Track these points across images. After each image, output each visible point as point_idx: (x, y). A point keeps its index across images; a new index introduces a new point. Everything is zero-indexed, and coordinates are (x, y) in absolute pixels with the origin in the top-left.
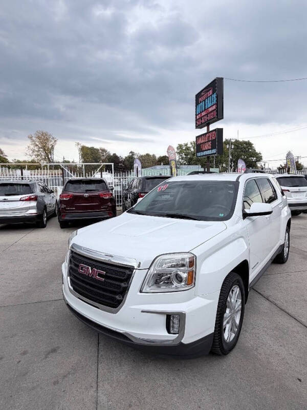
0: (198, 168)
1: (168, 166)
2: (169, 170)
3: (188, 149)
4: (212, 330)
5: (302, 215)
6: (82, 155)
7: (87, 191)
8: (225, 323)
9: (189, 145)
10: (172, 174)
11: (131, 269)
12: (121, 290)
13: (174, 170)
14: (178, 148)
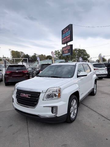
0: (64, 60)
1: (51, 60)
2: (51, 61)
3: (59, 52)
4: (66, 113)
5: (104, 79)
6: (12, 54)
7: (17, 70)
8: (71, 111)
9: (59, 51)
10: (52, 63)
11: (40, 93)
12: (36, 100)
13: (53, 61)
14: (55, 52)
